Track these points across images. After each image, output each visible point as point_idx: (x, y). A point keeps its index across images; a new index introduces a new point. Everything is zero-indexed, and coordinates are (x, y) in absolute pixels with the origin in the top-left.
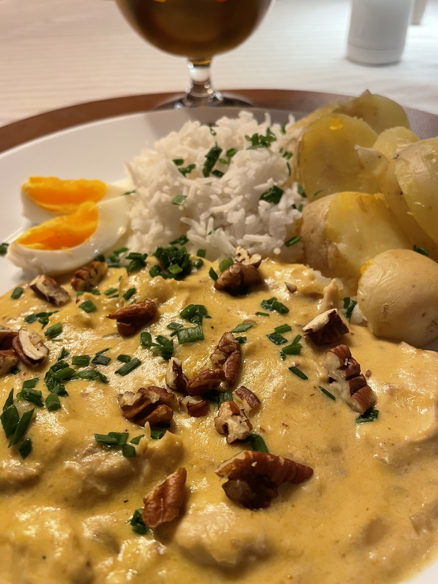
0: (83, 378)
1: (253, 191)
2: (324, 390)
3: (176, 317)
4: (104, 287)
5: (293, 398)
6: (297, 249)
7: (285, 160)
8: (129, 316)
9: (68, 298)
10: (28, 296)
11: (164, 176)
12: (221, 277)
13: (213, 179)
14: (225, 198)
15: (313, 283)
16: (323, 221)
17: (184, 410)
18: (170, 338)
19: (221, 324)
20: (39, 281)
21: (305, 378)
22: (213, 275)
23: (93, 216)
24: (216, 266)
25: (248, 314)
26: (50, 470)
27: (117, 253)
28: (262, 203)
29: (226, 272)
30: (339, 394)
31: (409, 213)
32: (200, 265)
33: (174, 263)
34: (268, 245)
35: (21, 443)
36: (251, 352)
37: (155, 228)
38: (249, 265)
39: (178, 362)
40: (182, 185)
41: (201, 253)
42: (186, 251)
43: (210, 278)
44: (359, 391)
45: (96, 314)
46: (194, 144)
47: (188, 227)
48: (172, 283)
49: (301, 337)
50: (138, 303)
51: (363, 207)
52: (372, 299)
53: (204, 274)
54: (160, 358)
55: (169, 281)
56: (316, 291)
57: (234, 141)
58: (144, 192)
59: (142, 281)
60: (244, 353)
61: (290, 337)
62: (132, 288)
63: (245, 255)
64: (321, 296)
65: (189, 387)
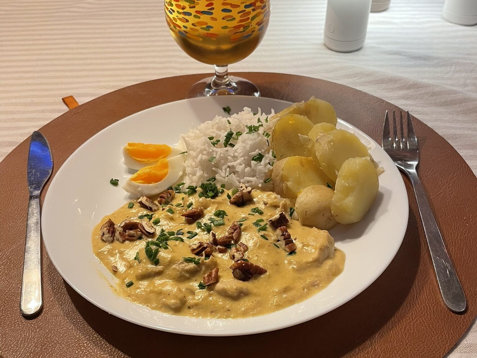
0: (173, 240)
1: (248, 156)
2: (274, 244)
3: (212, 215)
4: (175, 203)
5: (261, 246)
6: (270, 185)
7: (266, 138)
8: (191, 215)
9: (158, 208)
10: (137, 207)
11: (204, 146)
12: (233, 197)
13: (229, 148)
14: (235, 158)
15: (275, 200)
16: (281, 171)
17: (217, 251)
18: (210, 224)
19: (232, 218)
20: (143, 199)
21: (267, 239)
22: (229, 197)
23: (165, 166)
24: (230, 192)
25: (245, 215)
26: (167, 269)
27: (179, 186)
28: (253, 162)
29: (235, 195)
30: (281, 246)
31: (321, 168)
32: (223, 192)
33: (210, 191)
34: (256, 182)
35: (155, 260)
36: (245, 230)
37: (199, 173)
38: (246, 192)
39: (214, 233)
40: (213, 151)
41: (223, 186)
42: (216, 185)
43: (227, 198)
44: (289, 244)
45: (174, 214)
46: (219, 129)
47: (216, 173)
48: (210, 200)
49: (267, 224)
50: (195, 209)
51: (302, 164)
52: (300, 208)
53: (225, 196)
54: (206, 232)
55: (208, 199)
56: (277, 204)
57: (240, 127)
58: (193, 153)
59: (195, 199)
60: (242, 230)
61: (262, 224)
62: (191, 202)
63: (244, 187)
64: (279, 207)
65: (219, 242)
